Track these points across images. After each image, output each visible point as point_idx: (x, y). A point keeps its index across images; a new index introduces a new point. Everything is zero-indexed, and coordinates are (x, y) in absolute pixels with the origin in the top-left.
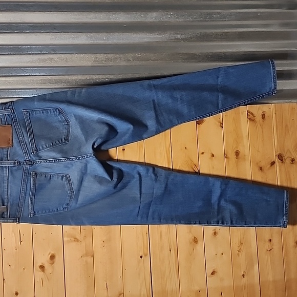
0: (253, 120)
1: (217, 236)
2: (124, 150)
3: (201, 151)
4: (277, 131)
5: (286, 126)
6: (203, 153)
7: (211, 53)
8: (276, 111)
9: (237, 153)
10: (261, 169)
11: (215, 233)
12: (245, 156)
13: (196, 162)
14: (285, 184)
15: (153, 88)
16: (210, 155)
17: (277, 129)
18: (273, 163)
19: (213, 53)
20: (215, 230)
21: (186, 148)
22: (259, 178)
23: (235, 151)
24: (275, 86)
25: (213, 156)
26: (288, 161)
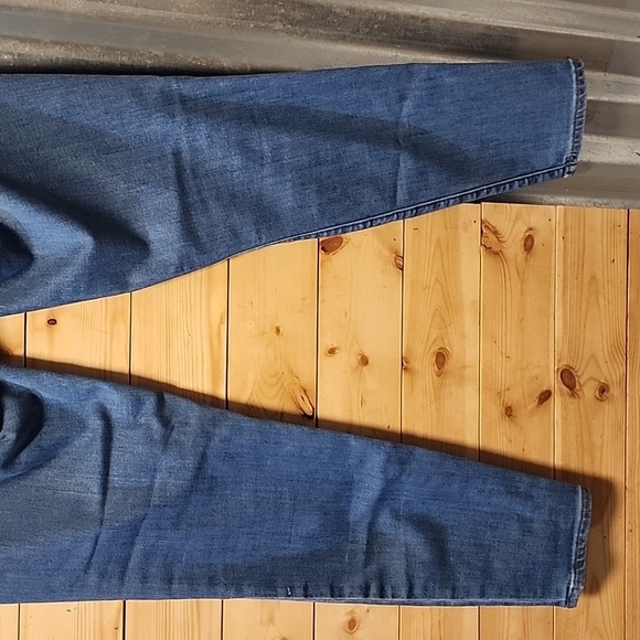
0: (497, 253)
1: (359, 634)
2: (52, 322)
3: (326, 343)
4: (564, 295)
5: (593, 278)
6: (332, 351)
7: (382, 13)
8: (566, 230)
9: (441, 358)
10: (509, 412)
11: (352, 624)
12: (463, 367)
13: (307, 378)
14: (574, 464)
15: (178, 107)
16: (355, 360)
17: (565, 287)
18: (545, 396)
19: (388, 14)
20: (352, 612)
21: (278, 330)
22: (501, 441)
23: (435, 349)
24: (577, 148)
25: (364, 361)
26: (589, 391)
